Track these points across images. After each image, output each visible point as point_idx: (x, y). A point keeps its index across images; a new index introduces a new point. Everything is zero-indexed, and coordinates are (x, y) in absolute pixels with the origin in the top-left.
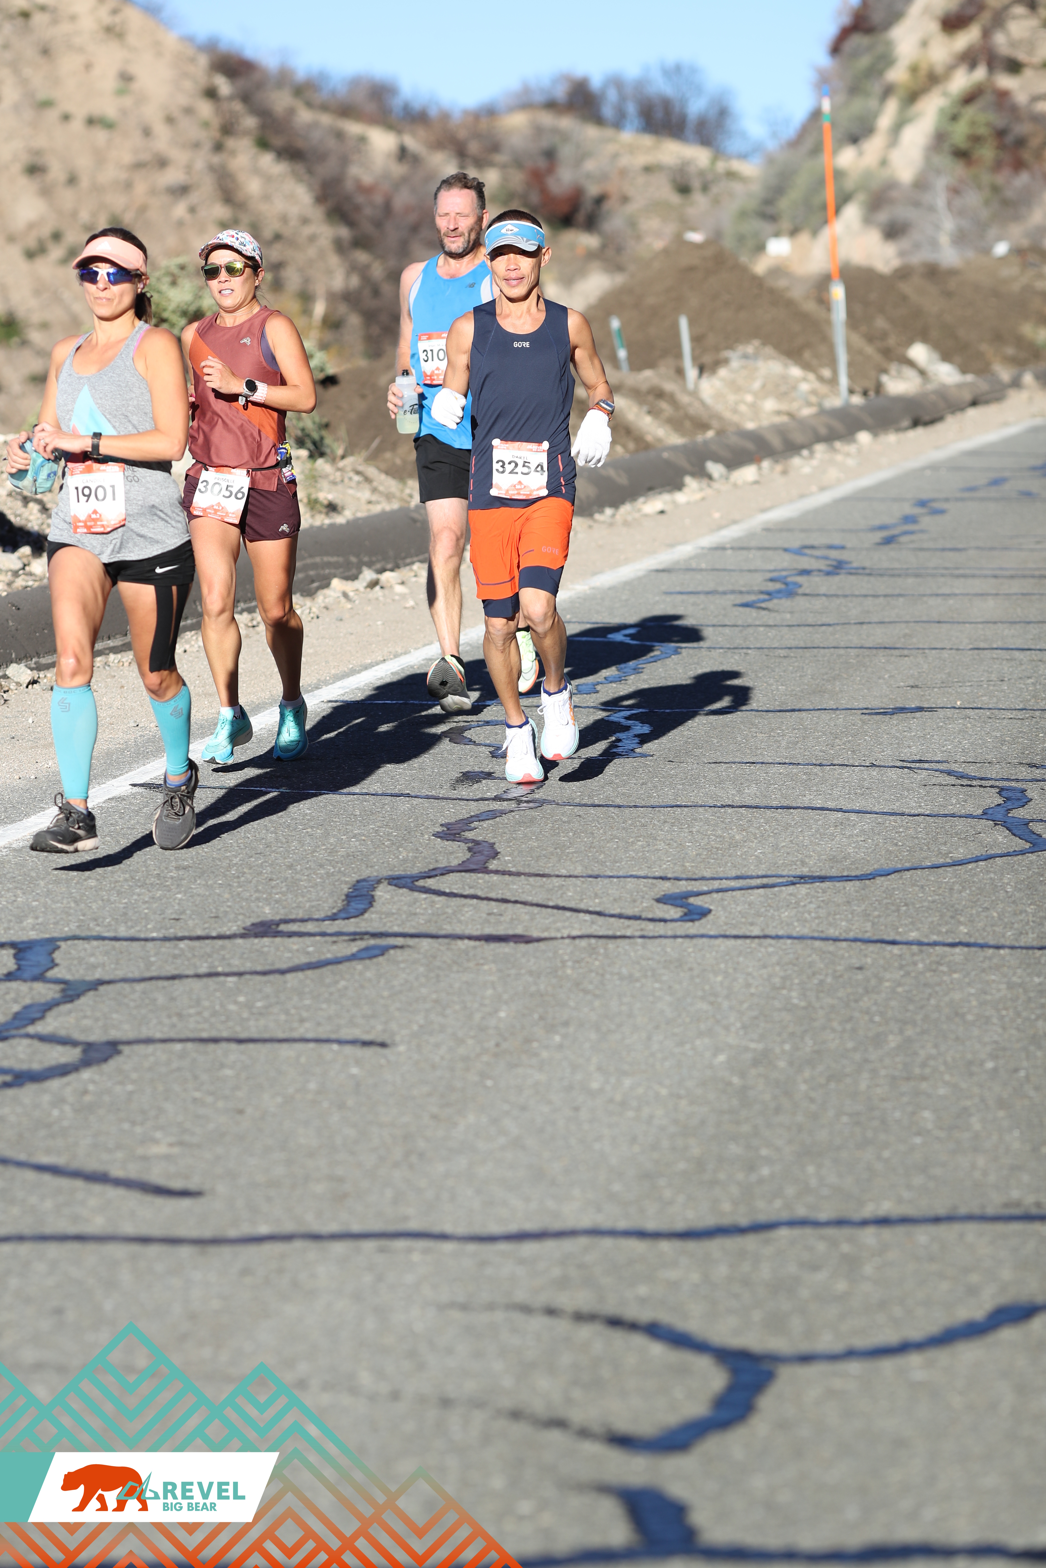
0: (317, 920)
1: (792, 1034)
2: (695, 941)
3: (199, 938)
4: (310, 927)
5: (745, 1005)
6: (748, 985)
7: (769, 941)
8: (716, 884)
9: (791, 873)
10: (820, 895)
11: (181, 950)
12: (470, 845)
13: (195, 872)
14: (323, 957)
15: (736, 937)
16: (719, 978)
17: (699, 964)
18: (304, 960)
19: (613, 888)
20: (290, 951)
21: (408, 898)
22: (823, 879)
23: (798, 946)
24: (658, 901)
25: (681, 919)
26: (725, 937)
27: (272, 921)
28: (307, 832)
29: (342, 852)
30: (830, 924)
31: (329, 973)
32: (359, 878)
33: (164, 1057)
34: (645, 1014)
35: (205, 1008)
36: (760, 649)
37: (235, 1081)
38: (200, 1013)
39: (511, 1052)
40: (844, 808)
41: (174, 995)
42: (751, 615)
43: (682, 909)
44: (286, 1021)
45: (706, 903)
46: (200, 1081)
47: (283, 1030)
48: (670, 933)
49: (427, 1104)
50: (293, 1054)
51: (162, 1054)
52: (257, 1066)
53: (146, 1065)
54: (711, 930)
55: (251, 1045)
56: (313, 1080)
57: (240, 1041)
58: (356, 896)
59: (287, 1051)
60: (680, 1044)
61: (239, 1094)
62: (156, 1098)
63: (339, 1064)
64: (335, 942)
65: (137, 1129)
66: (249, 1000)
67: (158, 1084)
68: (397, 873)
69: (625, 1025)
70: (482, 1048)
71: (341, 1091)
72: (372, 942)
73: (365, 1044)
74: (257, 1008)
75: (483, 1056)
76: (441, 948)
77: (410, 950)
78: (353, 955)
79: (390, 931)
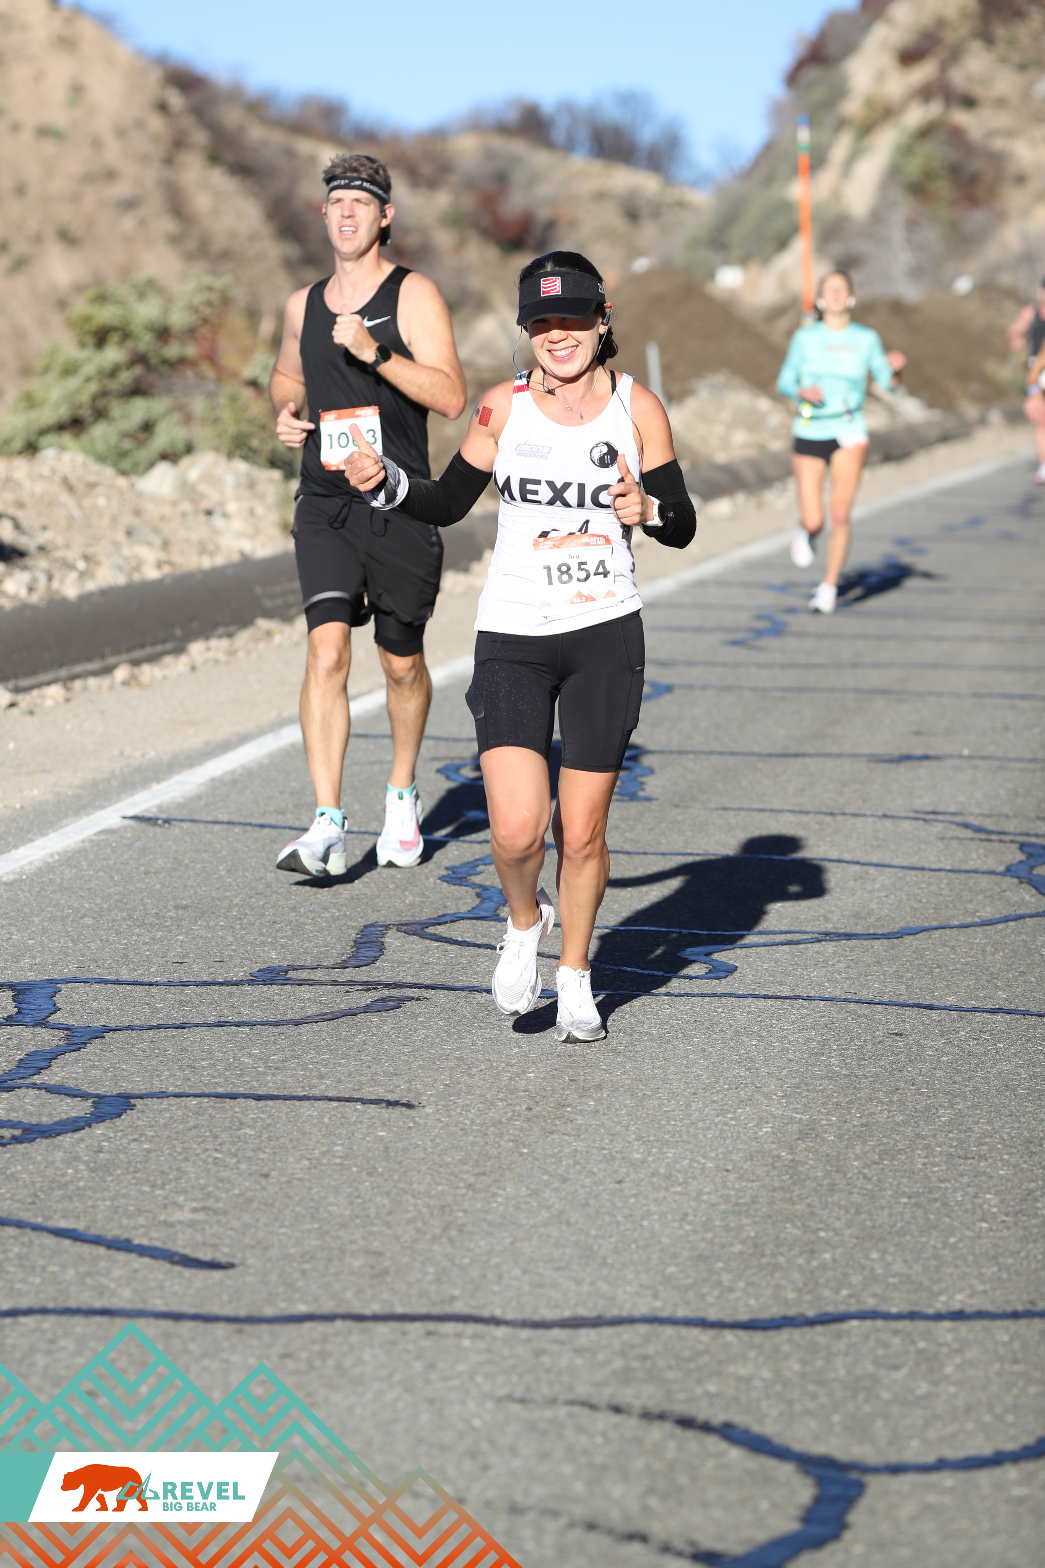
0: (327, 967)
2: (724, 1000)
3: (205, 984)
4: (320, 975)
5: (785, 1072)
7: (801, 1002)
9: (815, 929)
10: (848, 954)
11: (187, 995)
12: (478, 890)
14: (337, 1008)
15: (766, 997)
16: (754, 1042)
17: (731, 1026)
18: (317, 1010)
19: (632, 941)
20: (302, 1000)
21: (420, 946)
22: (849, 936)
23: (832, 1008)
25: (707, 977)
26: (755, 996)
27: (280, 967)
29: (346, 894)
30: (862, 986)
31: (344, 1025)
32: (366, 923)
33: (180, 1113)
34: (680, 1079)
35: (218, 1060)
36: (754, 689)
37: (257, 1141)
38: (214, 1065)
39: (544, 1116)
40: (862, 861)
41: (184, 1045)
42: (741, 654)
43: (706, 966)
44: (305, 1077)
45: (730, 959)
46: (220, 1141)
47: (302, 1087)
48: (696, 991)
49: (461, 1172)
50: (316, 1113)
51: (177, 1110)
52: (279, 1126)
53: (162, 1121)
54: (739, 989)
55: (270, 1103)
56: (339, 1142)
57: (259, 1098)
58: (365, 943)
59: (309, 1110)
60: (722, 1113)
61: (262, 1156)
62: (175, 1159)
63: (365, 1126)
64: (348, 992)
65: (158, 1192)
66: (263, 1053)
67: (176, 1142)
68: (405, 919)
69: (660, 1091)
70: (513, 1111)
71: (370, 1155)
72: (386, 993)
73: (390, 1104)
74: (273, 1062)
75: (515, 1120)
76: (459, 1001)
77: (427, 1002)
78: (368, 1006)
79: (404, 981)
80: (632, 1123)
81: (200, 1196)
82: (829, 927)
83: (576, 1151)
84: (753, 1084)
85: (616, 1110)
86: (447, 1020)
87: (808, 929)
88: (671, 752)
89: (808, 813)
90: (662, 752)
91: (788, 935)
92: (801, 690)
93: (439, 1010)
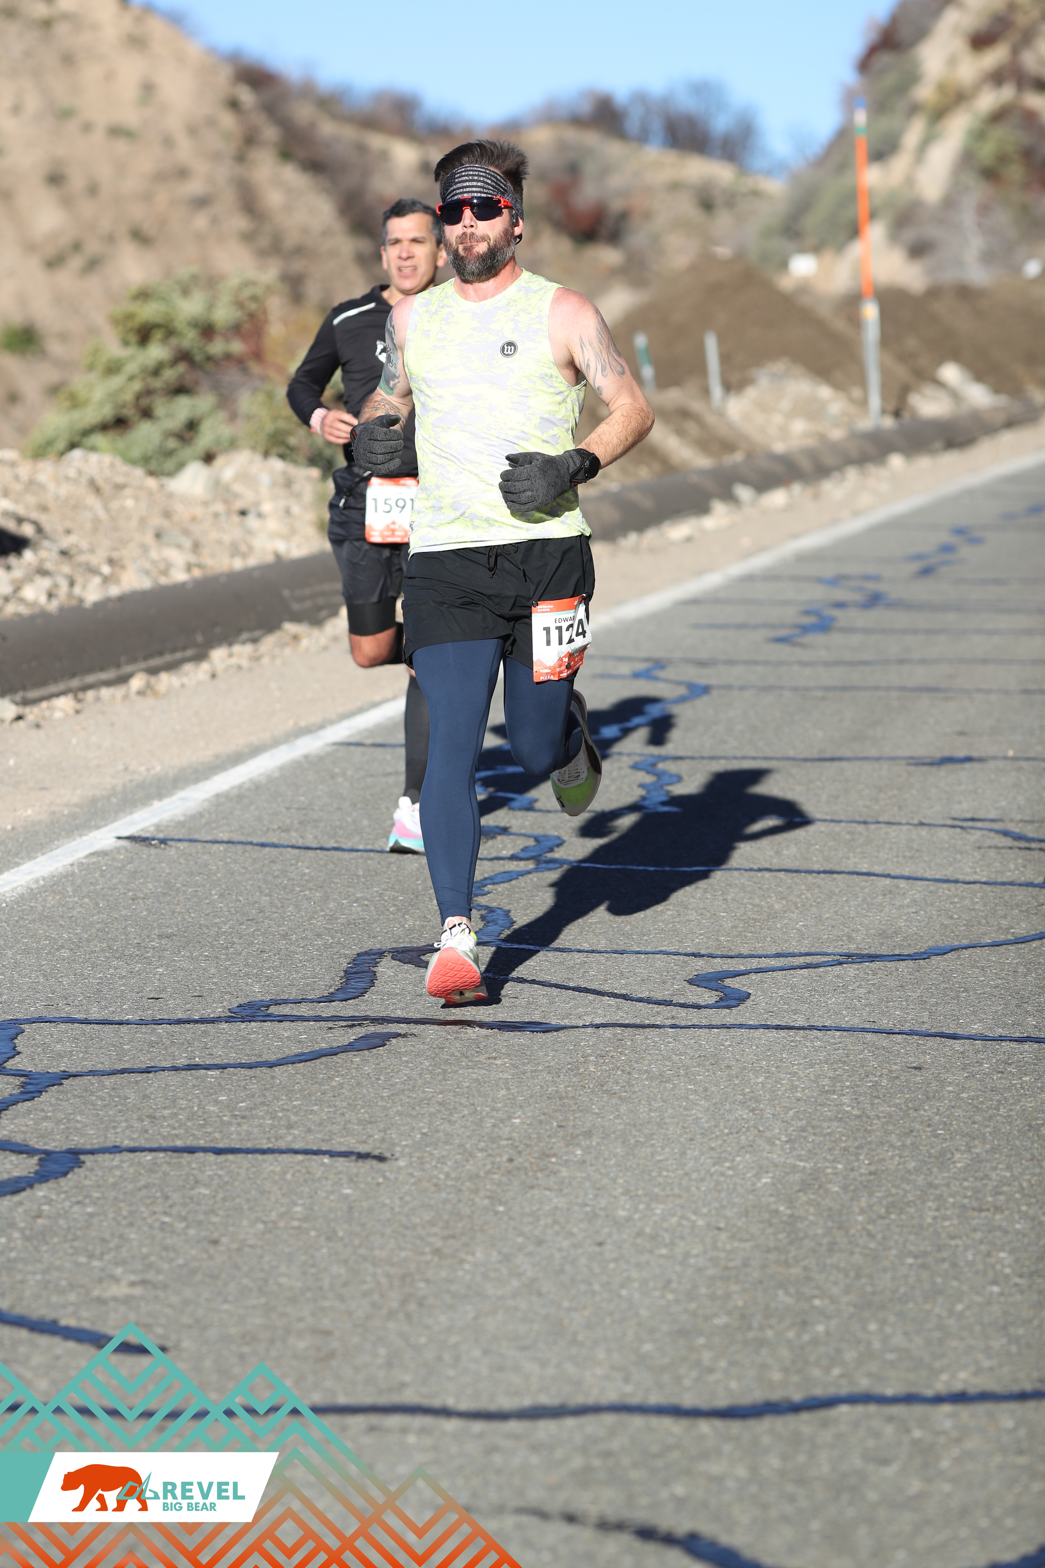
0: (312, 1001)
1: (846, 1149)
2: (733, 1032)
3: (179, 1022)
4: (304, 1010)
5: (791, 1113)
6: (794, 1088)
7: (816, 1033)
8: (754, 963)
9: (837, 950)
10: (870, 977)
11: (158, 1035)
12: (483, 912)
13: (180, 941)
14: (317, 1048)
15: (778, 1027)
16: (761, 1079)
17: (738, 1060)
18: (295, 1050)
19: (641, 967)
20: (280, 1039)
21: (414, 976)
22: (872, 958)
24: (691, 982)
25: (717, 1006)
26: (766, 1027)
27: (261, 1001)
28: (305, 895)
29: (342, 919)
31: (322, 1067)
32: (360, 951)
33: (131, 1170)
34: (678, 1123)
35: (181, 1109)
36: (795, 689)
37: (211, 1202)
38: (176, 1115)
39: (526, 1168)
40: (892, 873)
41: (148, 1092)
42: (784, 651)
43: (717, 993)
44: (272, 1126)
45: (744, 985)
46: (170, 1202)
47: (268, 1139)
48: (704, 1022)
49: (429, 1235)
50: (278, 1169)
51: (129, 1166)
52: (236, 1184)
53: (111, 1180)
54: (750, 1019)
55: (231, 1157)
56: (300, 1202)
57: (219, 1152)
58: (356, 973)
59: (272, 1164)
60: (718, 1161)
61: (214, 1219)
62: (119, 1224)
63: (330, 1182)
64: (331, 1028)
65: (96, 1263)
66: (231, 1100)
67: (122, 1205)
68: (402, 945)
69: (655, 1137)
70: (493, 1163)
71: (332, 1216)
72: (372, 1029)
73: (362, 1156)
74: (240, 1110)
75: (494, 1173)
76: (449, 1037)
77: (414, 1039)
78: (350, 1044)
79: (392, 1015)
80: (621, 1174)
81: (140, 1267)
82: (852, 948)
83: (556, 1208)
84: (755, 1127)
85: (605, 1160)
86: (433, 1059)
87: (830, 951)
88: (703, 758)
89: (840, 821)
90: (692, 758)
91: (808, 958)
92: (844, 689)
93: (426, 1047)
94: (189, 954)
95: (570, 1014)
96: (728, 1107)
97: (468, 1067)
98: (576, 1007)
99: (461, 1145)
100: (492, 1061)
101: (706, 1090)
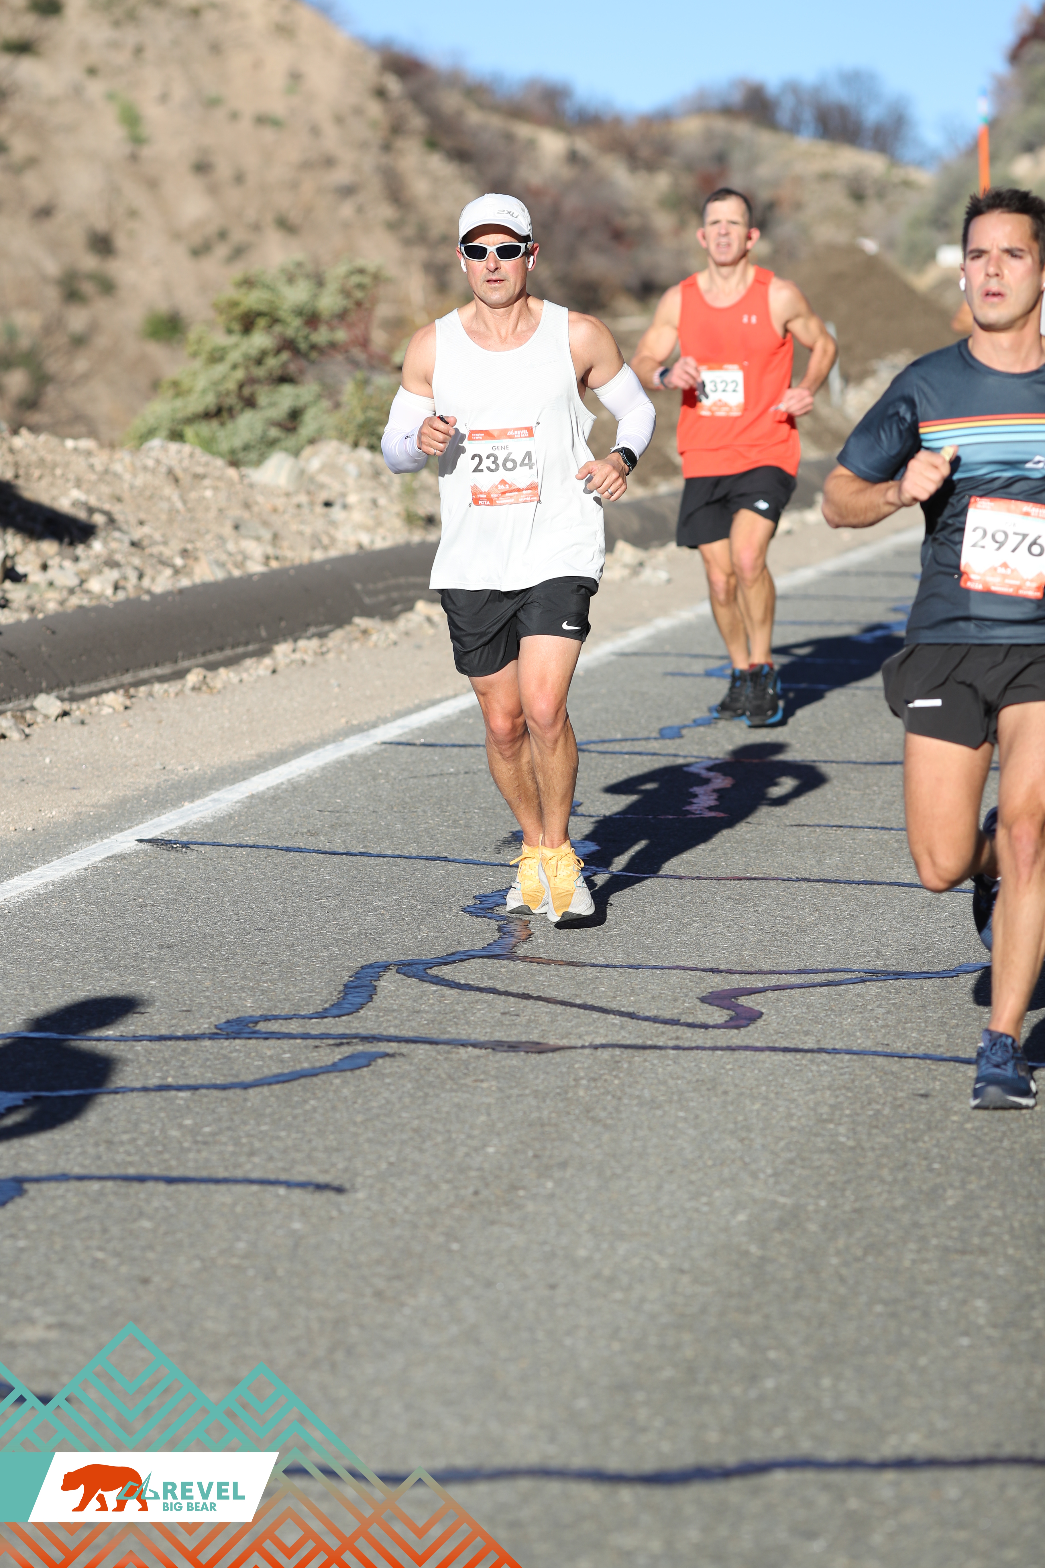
0: (304, 1017)
1: (832, 1184)
2: (737, 1054)
4: (293, 1027)
5: (782, 1144)
6: (790, 1116)
7: (824, 1056)
8: (774, 980)
9: (862, 966)
12: (499, 922)
13: (180, 951)
14: (298, 1068)
15: (786, 1050)
16: (757, 1106)
17: (736, 1086)
18: (276, 1070)
19: (654, 983)
20: (262, 1058)
21: (414, 991)
22: (898, 975)
23: (857, 1062)
24: (703, 1000)
25: (726, 1026)
26: (774, 1049)
27: (251, 1017)
29: (354, 929)
30: (898, 1036)
31: (300, 1088)
32: (365, 964)
33: (75, 1200)
34: (660, 1154)
35: (142, 1133)
37: (151, 1236)
38: (135, 1140)
39: (490, 1202)
41: (111, 1115)
43: (729, 1012)
44: (233, 1153)
45: (758, 1004)
46: (109, 1236)
47: (229, 1166)
48: (709, 1044)
49: (373, 1275)
50: (233, 1199)
51: (73, 1196)
52: (182, 1216)
53: (51, 1211)
54: (758, 1040)
55: (182, 1187)
56: (245, 1237)
57: (171, 1181)
58: (356, 987)
59: (227, 1194)
60: (695, 1196)
61: (150, 1256)
62: (49, 1259)
63: (281, 1216)
64: (317, 1047)
66: (196, 1124)
68: (410, 958)
69: (633, 1168)
70: (457, 1196)
71: (275, 1253)
72: (360, 1048)
73: (321, 1188)
74: (203, 1135)
75: (456, 1207)
76: (439, 1057)
77: (402, 1059)
78: (334, 1065)
79: (385, 1033)
80: (589, 1210)
81: (61, 1308)
82: (879, 964)
83: (514, 1247)
84: (741, 1158)
85: (576, 1193)
86: (417, 1081)
87: (855, 967)
91: (831, 974)
93: (413, 1068)
94: (186, 965)
95: (570, 1034)
96: (716, 1136)
97: (452, 1090)
98: (578, 1026)
99: (427, 1176)
100: (478, 1084)
101: (697, 1117)
